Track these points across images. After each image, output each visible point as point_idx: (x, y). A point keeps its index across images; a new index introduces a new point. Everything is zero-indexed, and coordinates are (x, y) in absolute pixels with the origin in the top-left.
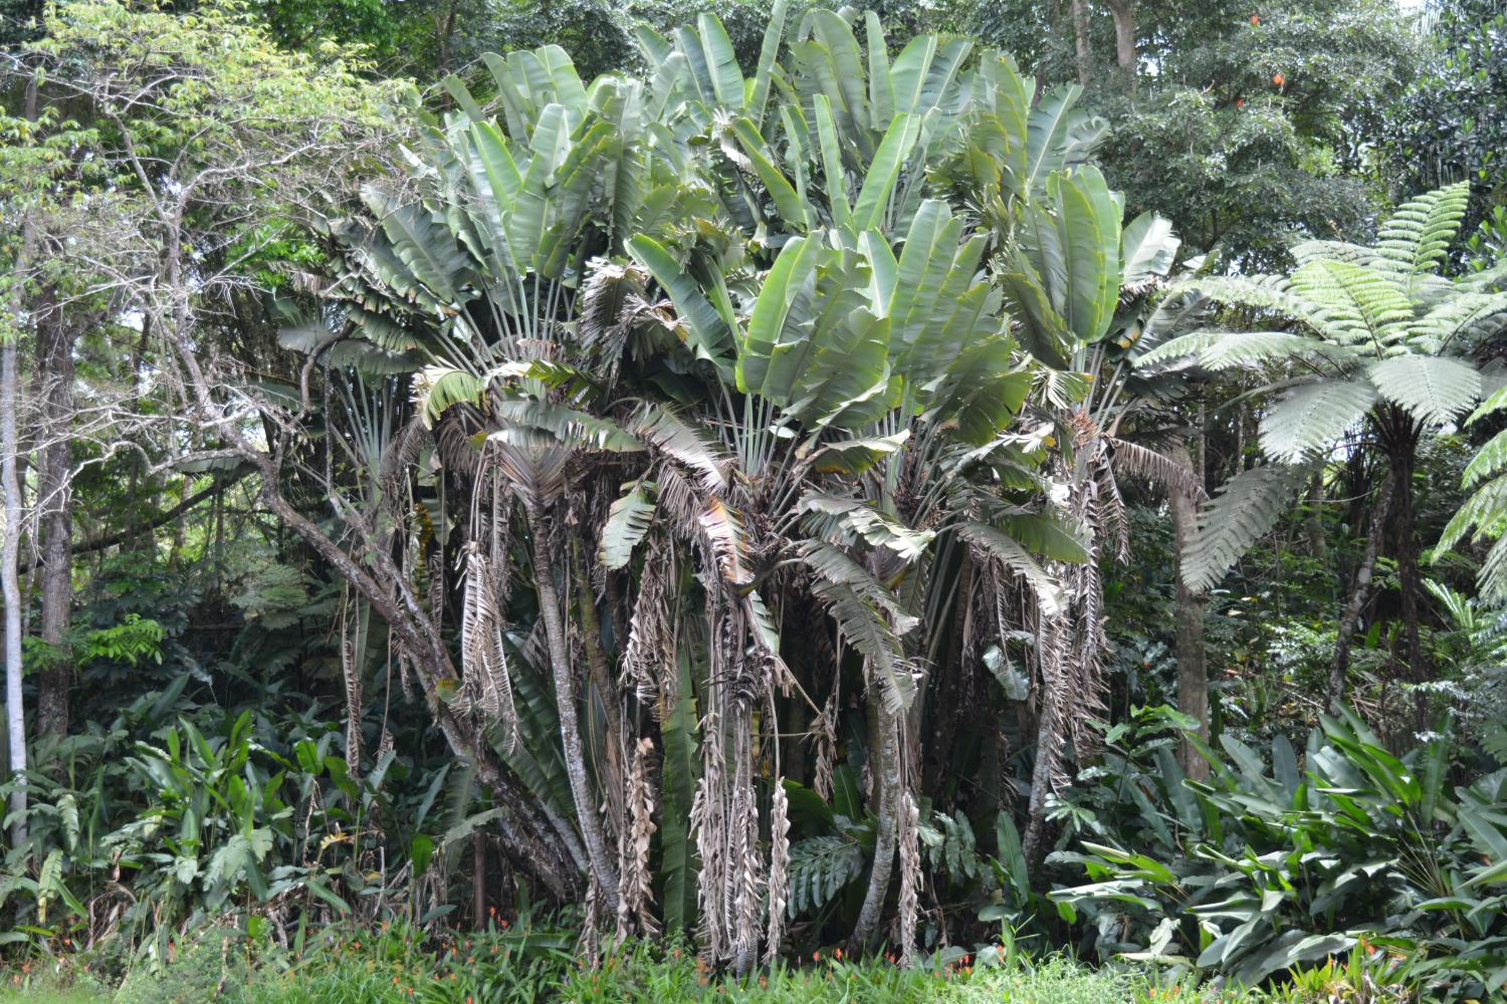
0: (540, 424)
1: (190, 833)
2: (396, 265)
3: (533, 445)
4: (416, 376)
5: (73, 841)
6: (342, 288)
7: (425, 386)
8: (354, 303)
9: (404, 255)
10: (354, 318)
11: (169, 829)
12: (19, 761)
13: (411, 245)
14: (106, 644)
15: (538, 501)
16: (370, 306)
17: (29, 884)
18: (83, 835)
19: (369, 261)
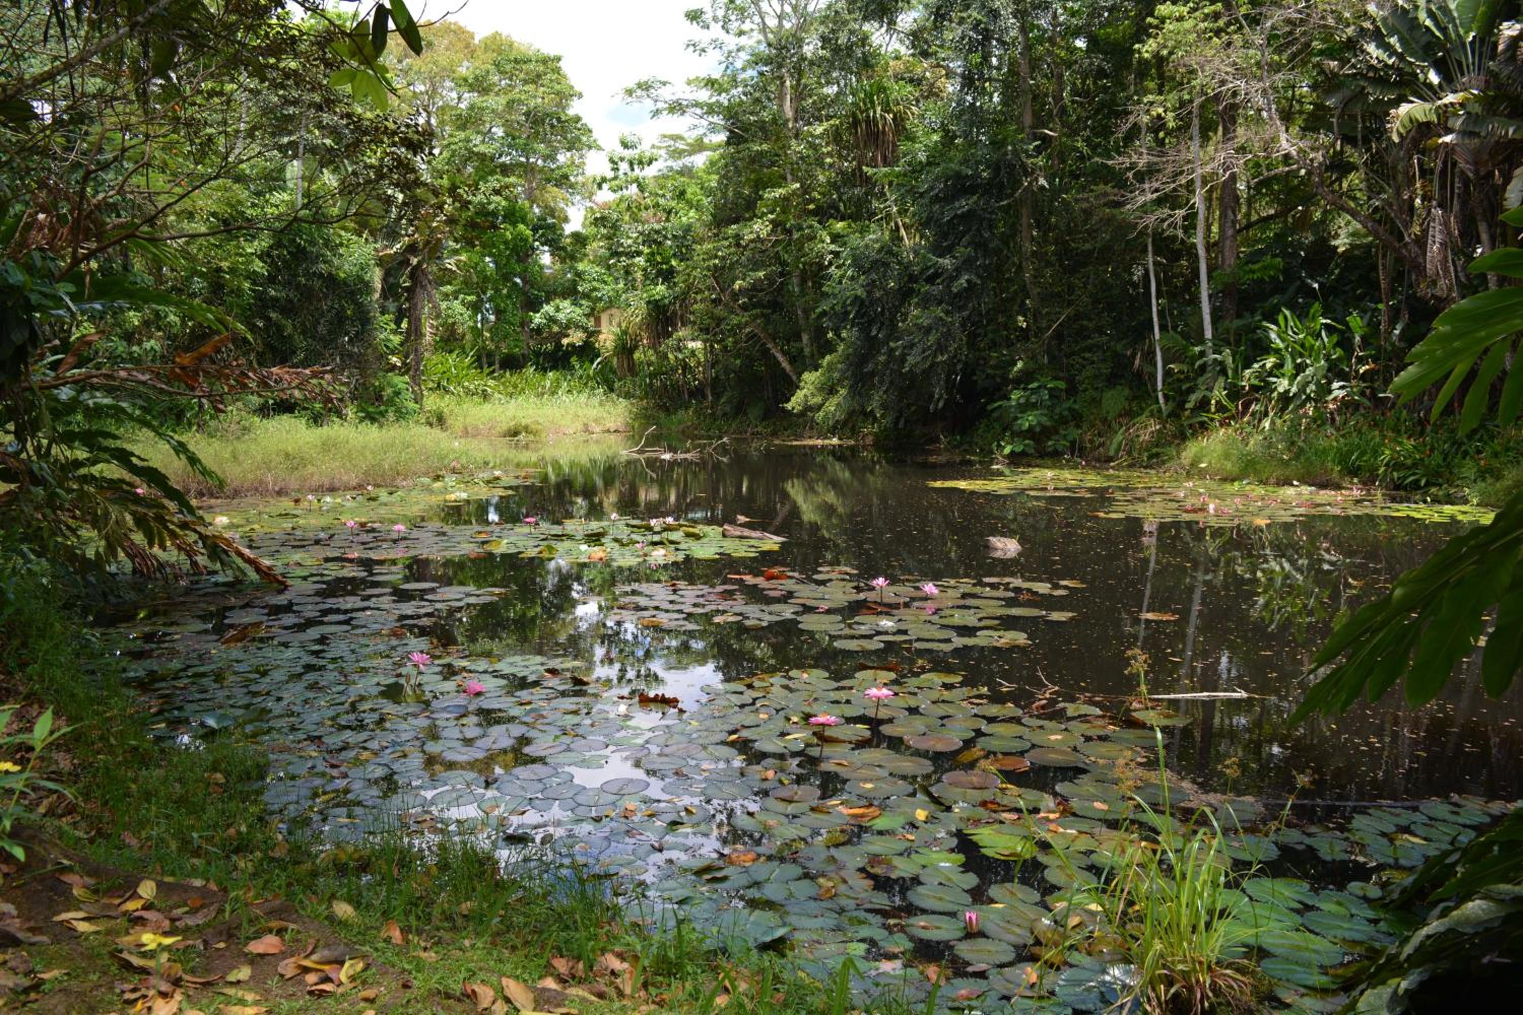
0: (1470, 129)
1: (1289, 367)
2: (1387, 47)
3: (1467, 141)
4: (1392, 111)
5: (1230, 373)
6: (1354, 66)
7: (1398, 116)
8: (1361, 74)
9: (1393, 40)
10: (1362, 83)
11: (1279, 366)
12: (1208, 334)
13: (1398, 32)
14: (1253, 272)
15: (1476, 172)
16: (1371, 74)
17: (1208, 393)
18: (1236, 371)
19: (1371, 48)
